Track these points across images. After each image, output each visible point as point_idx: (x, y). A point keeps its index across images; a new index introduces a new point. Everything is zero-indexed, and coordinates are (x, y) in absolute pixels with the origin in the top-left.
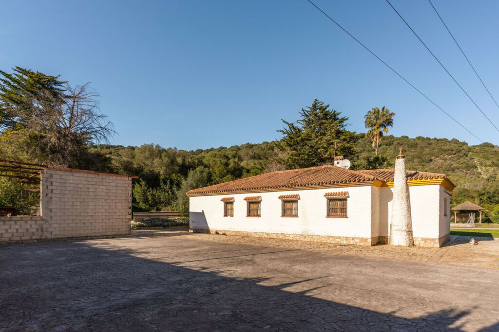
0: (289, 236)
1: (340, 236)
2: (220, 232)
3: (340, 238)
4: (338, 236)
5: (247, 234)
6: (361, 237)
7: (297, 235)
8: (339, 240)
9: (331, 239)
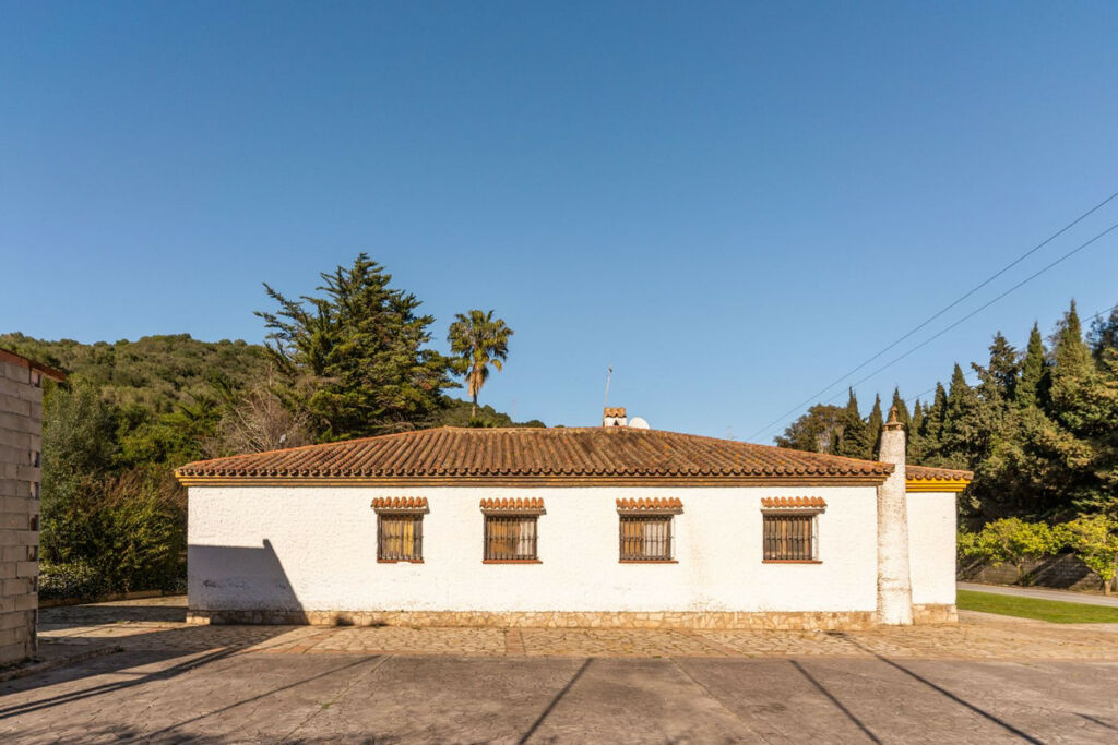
0: (648, 619)
1: (801, 610)
2: (356, 619)
3: (800, 614)
4: (795, 610)
5: (486, 620)
6: (853, 610)
7: (673, 613)
8: (798, 620)
9: (775, 619)
